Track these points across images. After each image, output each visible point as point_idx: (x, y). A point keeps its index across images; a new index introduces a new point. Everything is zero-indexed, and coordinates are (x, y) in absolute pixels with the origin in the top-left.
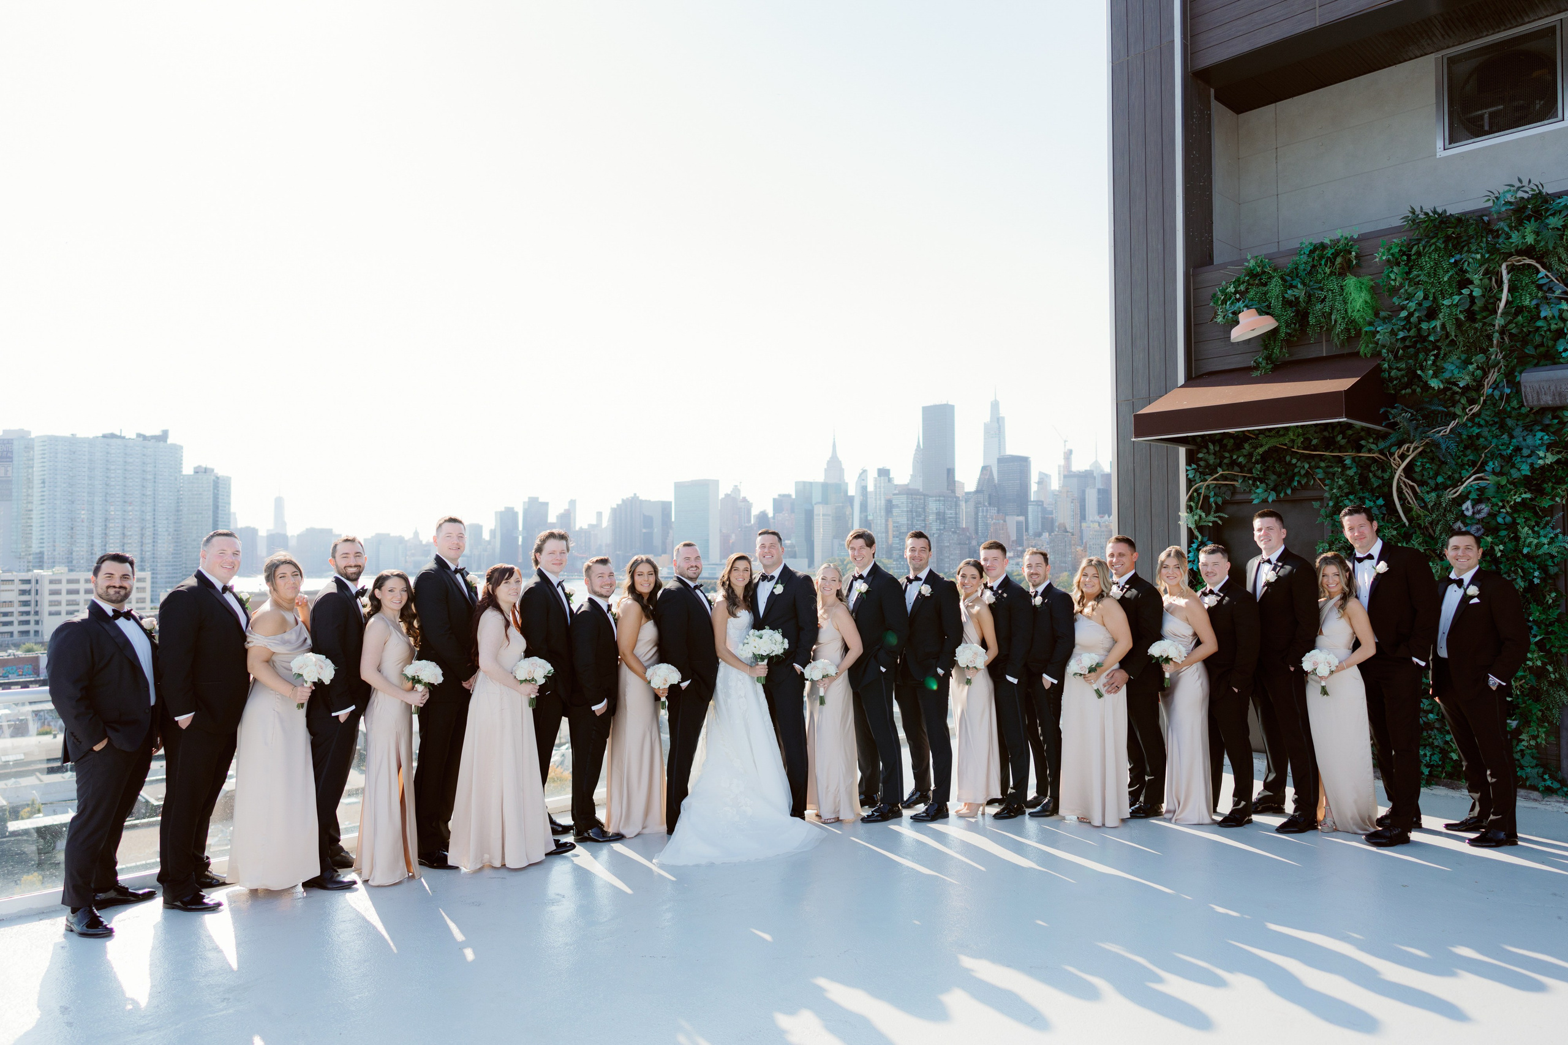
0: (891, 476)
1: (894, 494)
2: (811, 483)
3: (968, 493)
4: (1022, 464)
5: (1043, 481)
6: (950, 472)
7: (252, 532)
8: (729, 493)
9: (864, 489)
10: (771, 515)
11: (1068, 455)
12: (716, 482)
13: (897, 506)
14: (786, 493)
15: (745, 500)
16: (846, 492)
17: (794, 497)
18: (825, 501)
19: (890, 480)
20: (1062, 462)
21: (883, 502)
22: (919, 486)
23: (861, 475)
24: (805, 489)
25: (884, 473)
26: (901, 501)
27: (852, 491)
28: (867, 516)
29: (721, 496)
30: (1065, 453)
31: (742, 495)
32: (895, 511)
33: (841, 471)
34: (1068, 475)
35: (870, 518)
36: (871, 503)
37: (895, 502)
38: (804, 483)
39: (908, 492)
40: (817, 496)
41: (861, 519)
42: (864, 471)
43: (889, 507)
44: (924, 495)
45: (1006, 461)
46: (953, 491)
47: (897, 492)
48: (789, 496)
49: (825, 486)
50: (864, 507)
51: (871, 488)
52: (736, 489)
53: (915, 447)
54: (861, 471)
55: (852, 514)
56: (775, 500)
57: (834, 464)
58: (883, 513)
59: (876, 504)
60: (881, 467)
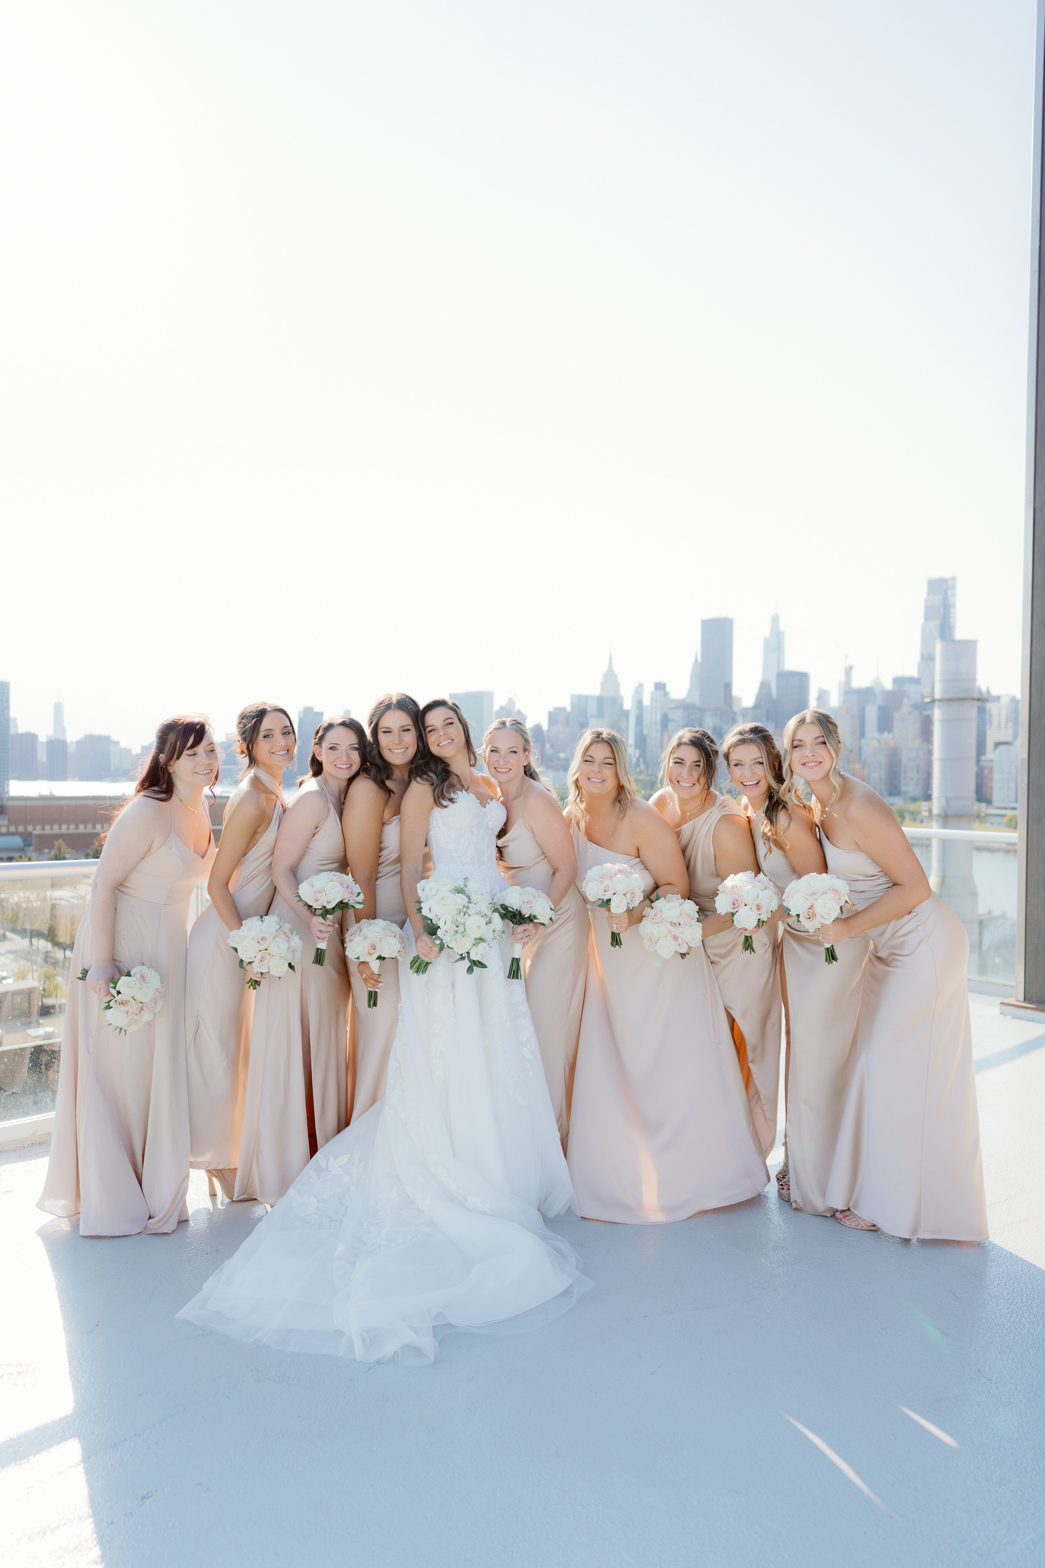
0: (668, 689)
1: (670, 708)
2: (586, 698)
3: (745, 709)
4: (801, 679)
5: (823, 697)
6: (728, 687)
7: (31, 738)
8: (504, 704)
9: (639, 704)
10: (545, 727)
11: (849, 671)
12: (491, 695)
13: (673, 720)
14: (560, 705)
15: (519, 712)
16: (621, 706)
17: (569, 709)
18: (600, 714)
19: (666, 694)
20: (842, 678)
21: (659, 717)
22: (696, 700)
23: (637, 689)
24: (580, 702)
25: (660, 687)
26: (677, 715)
27: (628, 705)
28: (641, 731)
29: (496, 708)
30: (846, 669)
31: (517, 707)
32: (671, 726)
33: (616, 684)
34: (848, 691)
35: (645, 732)
36: (647, 717)
37: (671, 716)
38: (580, 697)
39: (684, 706)
40: (592, 709)
41: (636, 734)
42: (641, 685)
43: (665, 722)
44: (702, 711)
45: (785, 677)
46: (730, 706)
47: (673, 705)
48: (564, 709)
49: (600, 700)
50: (639, 721)
51: (647, 702)
52: (511, 702)
53: (692, 661)
54: (636, 685)
55: (627, 727)
56: (550, 713)
57: (610, 678)
58: (659, 727)
59: (652, 718)
60: (657, 680)
